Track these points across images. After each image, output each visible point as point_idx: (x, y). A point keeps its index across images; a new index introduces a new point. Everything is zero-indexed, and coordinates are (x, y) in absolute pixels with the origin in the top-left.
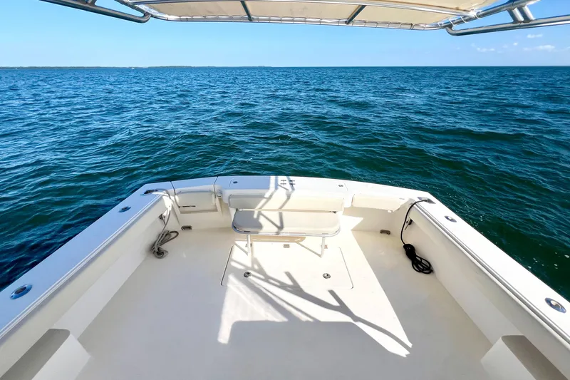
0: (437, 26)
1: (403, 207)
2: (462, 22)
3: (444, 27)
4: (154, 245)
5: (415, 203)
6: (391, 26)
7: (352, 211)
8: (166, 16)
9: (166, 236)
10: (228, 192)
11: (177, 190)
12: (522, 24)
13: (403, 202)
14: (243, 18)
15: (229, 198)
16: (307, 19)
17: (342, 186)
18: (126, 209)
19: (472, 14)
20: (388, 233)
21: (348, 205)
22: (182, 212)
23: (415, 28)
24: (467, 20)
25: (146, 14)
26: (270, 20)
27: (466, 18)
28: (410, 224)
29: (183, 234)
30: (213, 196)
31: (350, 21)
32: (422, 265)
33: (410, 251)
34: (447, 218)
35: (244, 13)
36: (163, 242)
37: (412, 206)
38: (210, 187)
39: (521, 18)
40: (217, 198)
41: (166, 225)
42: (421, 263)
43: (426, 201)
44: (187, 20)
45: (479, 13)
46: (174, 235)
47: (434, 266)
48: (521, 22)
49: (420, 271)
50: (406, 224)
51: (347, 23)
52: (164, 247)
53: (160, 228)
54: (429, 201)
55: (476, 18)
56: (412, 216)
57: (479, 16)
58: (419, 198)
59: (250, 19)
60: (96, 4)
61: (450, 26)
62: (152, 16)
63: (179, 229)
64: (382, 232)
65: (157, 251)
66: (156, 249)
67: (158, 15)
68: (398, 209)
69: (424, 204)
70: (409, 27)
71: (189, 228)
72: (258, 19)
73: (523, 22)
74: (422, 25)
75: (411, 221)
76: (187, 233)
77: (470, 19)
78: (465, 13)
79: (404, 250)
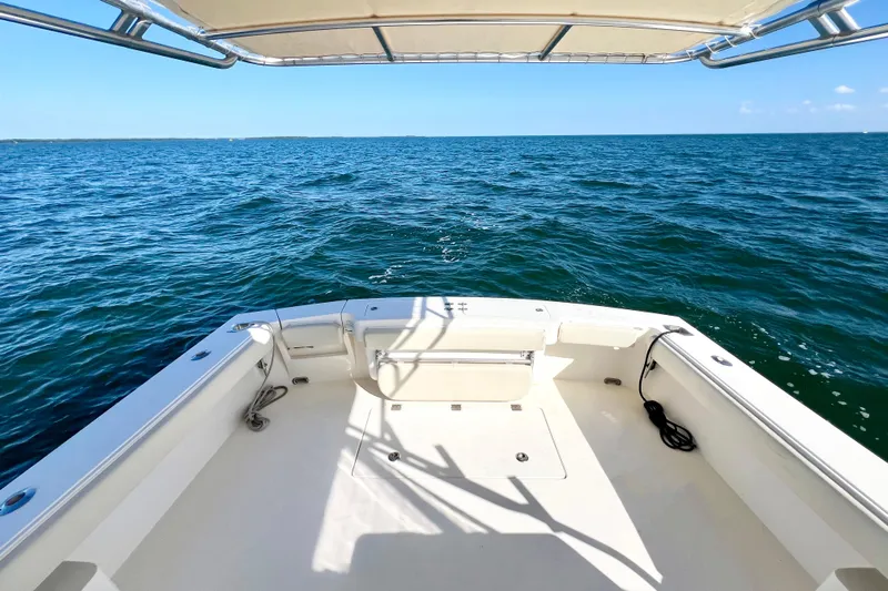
0: (685, 56)
1: (641, 340)
2: (728, 46)
3: (697, 57)
4: (248, 409)
5: (660, 336)
6: (611, 60)
7: (559, 349)
8: (261, 59)
9: (267, 395)
10: (362, 324)
11: (284, 323)
12: (838, 38)
13: (640, 334)
14: (379, 58)
15: (365, 334)
16: (479, 55)
17: (541, 310)
18: (202, 355)
19: (746, 31)
20: (617, 382)
21: (551, 340)
22: (293, 357)
23: (649, 60)
24: (735, 43)
25: (229, 55)
26: (420, 59)
27: (736, 39)
28: (652, 368)
29: (295, 390)
30: (340, 330)
31: (544, 55)
32: (678, 438)
33: (655, 412)
34: (715, 359)
35: (380, 50)
36: (263, 405)
37: (657, 339)
38: (336, 317)
39: (833, 29)
40: (346, 334)
41: (267, 375)
42: (674, 432)
43: (677, 331)
44: (294, 64)
45: (756, 28)
46: (281, 392)
47: (699, 438)
48: (835, 36)
49: (676, 446)
50: (647, 369)
51: (541, 58)
52: (264, 413)
53: (258, 380)
54: (682, 331)
55: (751, 38)
56: (656, 356)
57: (758, 34)
58: (667, 327)
59: (391, 58)
60: (143, 37)
61: (707, 54)
62: (240, 58)
63: (288, 383)
64: (608, 381)
65: (253, 419)
66: (251, 417)
67: (249, 57)
68: (634, 345)
69: (675, 337)
70: (640, 60)
71: (304, 380)
72: (403, 59)
73: (839, 35)
74: (659, 57)
75: (654, 363)
76: (302, 388)
77: (743, 40)
78: (733, 31)
79: (645, 411)
